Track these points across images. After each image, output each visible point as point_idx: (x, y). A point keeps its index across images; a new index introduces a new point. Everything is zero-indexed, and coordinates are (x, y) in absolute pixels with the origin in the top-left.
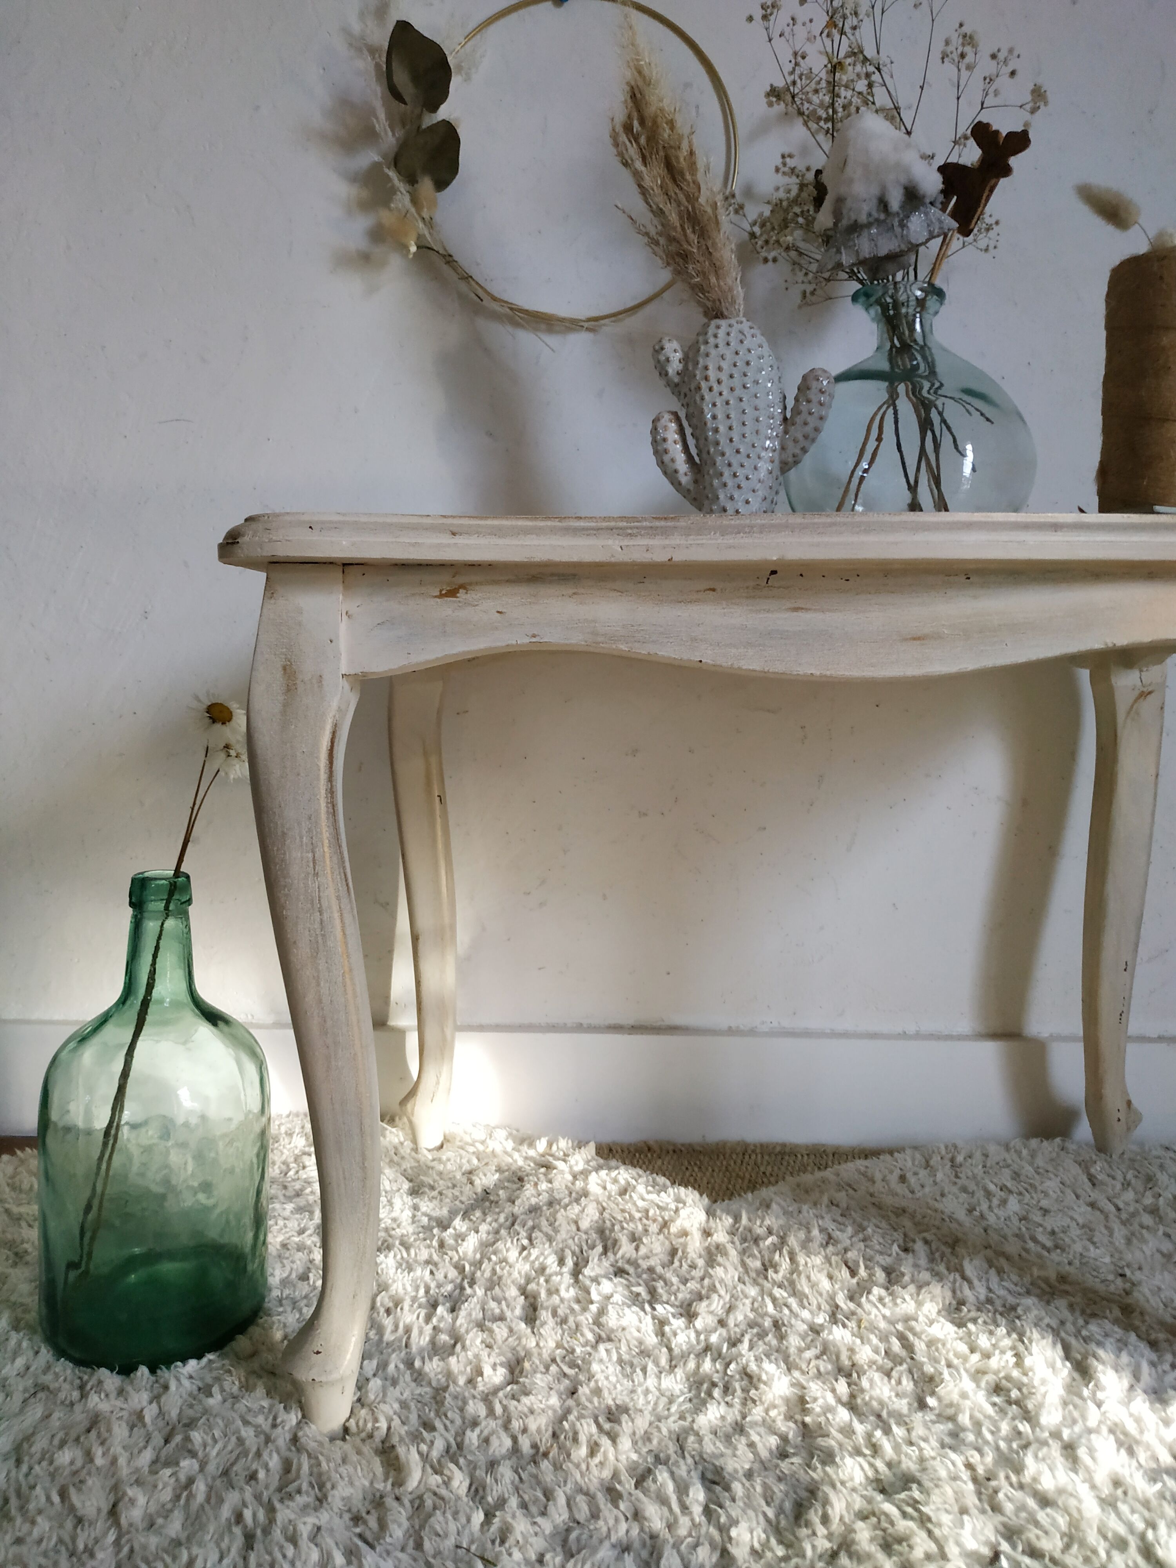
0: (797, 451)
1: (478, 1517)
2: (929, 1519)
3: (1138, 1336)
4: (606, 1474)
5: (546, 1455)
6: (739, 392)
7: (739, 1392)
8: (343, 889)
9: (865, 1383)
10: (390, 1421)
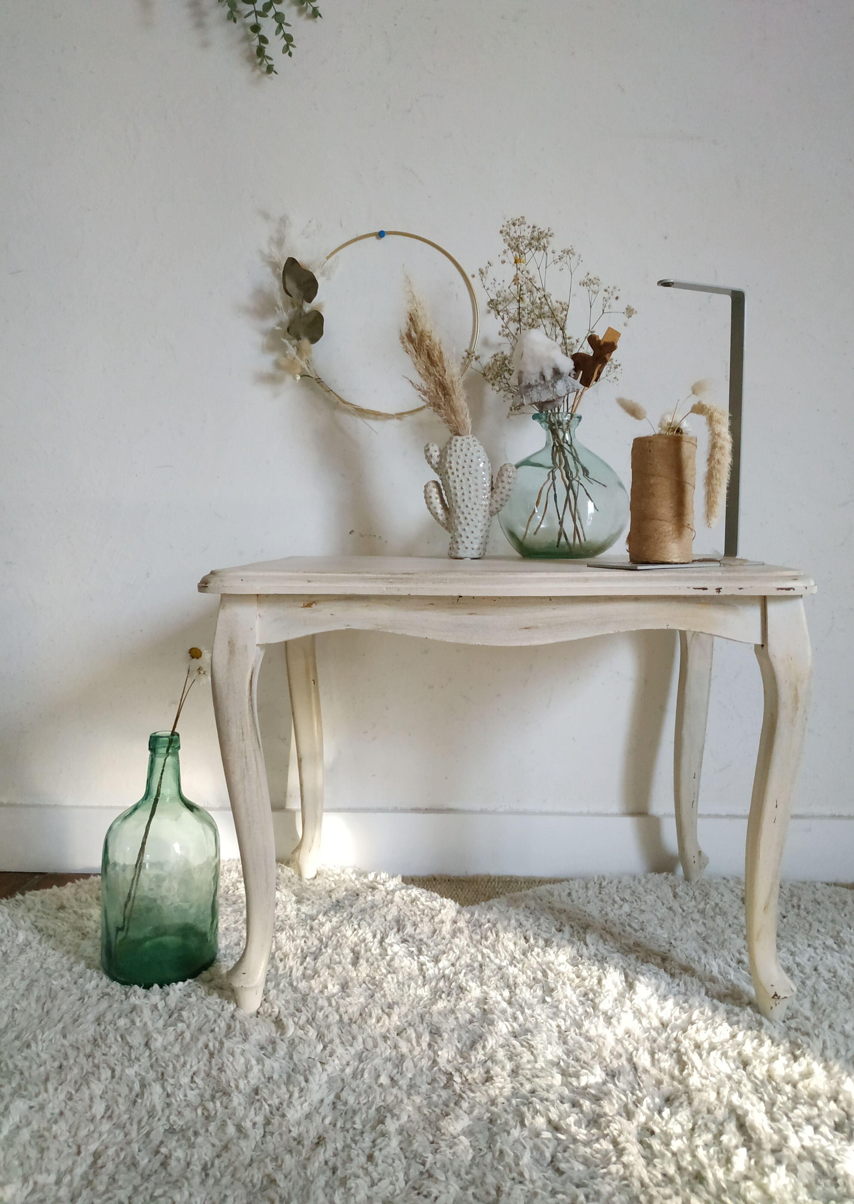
0: (498, 506)
1: (320, 1047)
2: (533, 1047)
3: (665, 970)
4: (384, 1030)
5: (355, 1022)
6: (467, 475)
7: (455, 995)
8: (256, 745)
9: (518, 991)
10: (279, 1008)
